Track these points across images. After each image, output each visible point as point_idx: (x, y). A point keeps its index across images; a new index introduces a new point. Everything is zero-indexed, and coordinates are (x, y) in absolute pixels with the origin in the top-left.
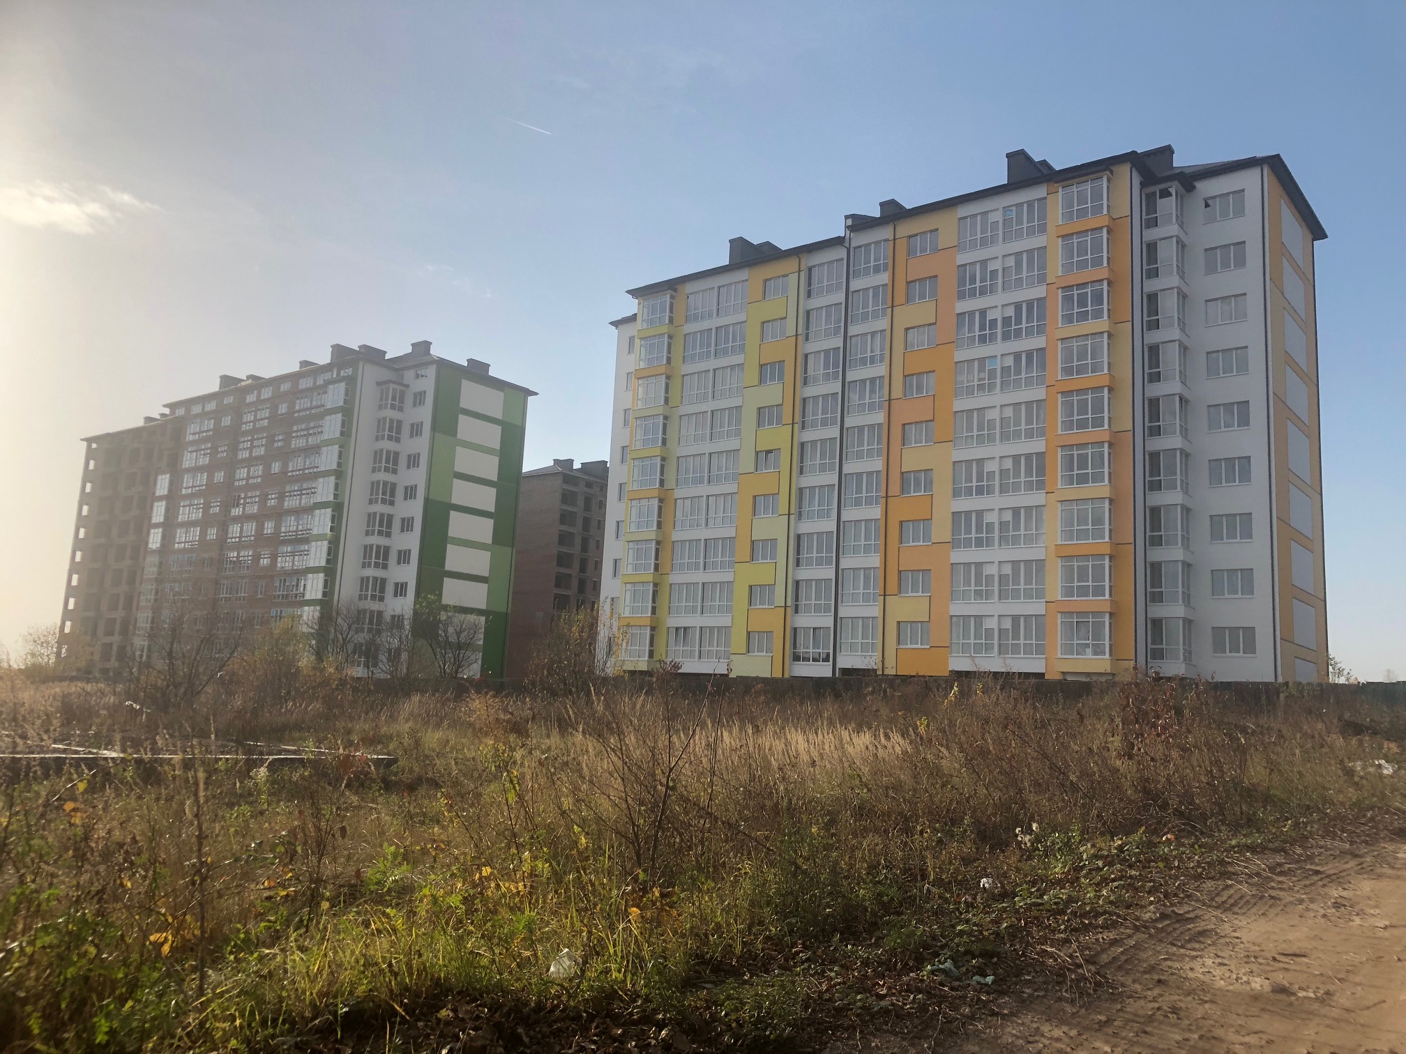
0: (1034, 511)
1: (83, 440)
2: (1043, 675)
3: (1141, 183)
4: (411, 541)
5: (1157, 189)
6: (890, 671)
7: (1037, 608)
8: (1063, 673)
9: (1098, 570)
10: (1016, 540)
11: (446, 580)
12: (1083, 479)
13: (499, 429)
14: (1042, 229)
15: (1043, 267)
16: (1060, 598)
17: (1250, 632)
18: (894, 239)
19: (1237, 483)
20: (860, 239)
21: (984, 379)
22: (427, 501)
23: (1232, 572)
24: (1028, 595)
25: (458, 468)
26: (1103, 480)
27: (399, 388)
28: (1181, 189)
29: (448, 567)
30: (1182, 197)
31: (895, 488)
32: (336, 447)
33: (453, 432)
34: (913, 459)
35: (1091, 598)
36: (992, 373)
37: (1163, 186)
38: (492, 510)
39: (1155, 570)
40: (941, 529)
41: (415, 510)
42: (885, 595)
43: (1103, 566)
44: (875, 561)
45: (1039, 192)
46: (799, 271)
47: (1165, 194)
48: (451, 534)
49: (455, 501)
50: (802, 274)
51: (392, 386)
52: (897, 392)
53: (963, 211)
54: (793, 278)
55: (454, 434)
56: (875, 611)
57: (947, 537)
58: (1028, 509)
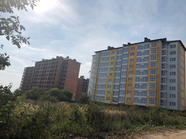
0: (146, 84)
2: (146, 106)
3: (162, 43)
6: (126, 104)
7: (145, 97)
8: (148, 106)
10: (143, 88)
12: (152, 81)
14: (149, 48)
15: (148, 52)
16: (149, 96)
17: (175, 103)
18: (129, 48)
19: (174, 83)
20: (125, 47)
23: (172, 94)
24: (144, 95)
26: (155, 81)
28: (167, 44)
31: (127, 80)
34: (130, 76)
35: (153, 96)
36: (141, 66)
39: (162, 93)
42: (125, 94)
43: (155, 92)
44: (124, 89)
45: (148, 43)
46: (117, 51)
47: (165, 44)
52: (128, 67)
53: (138, 45)
56: (124, 96)
57: (134, 87)
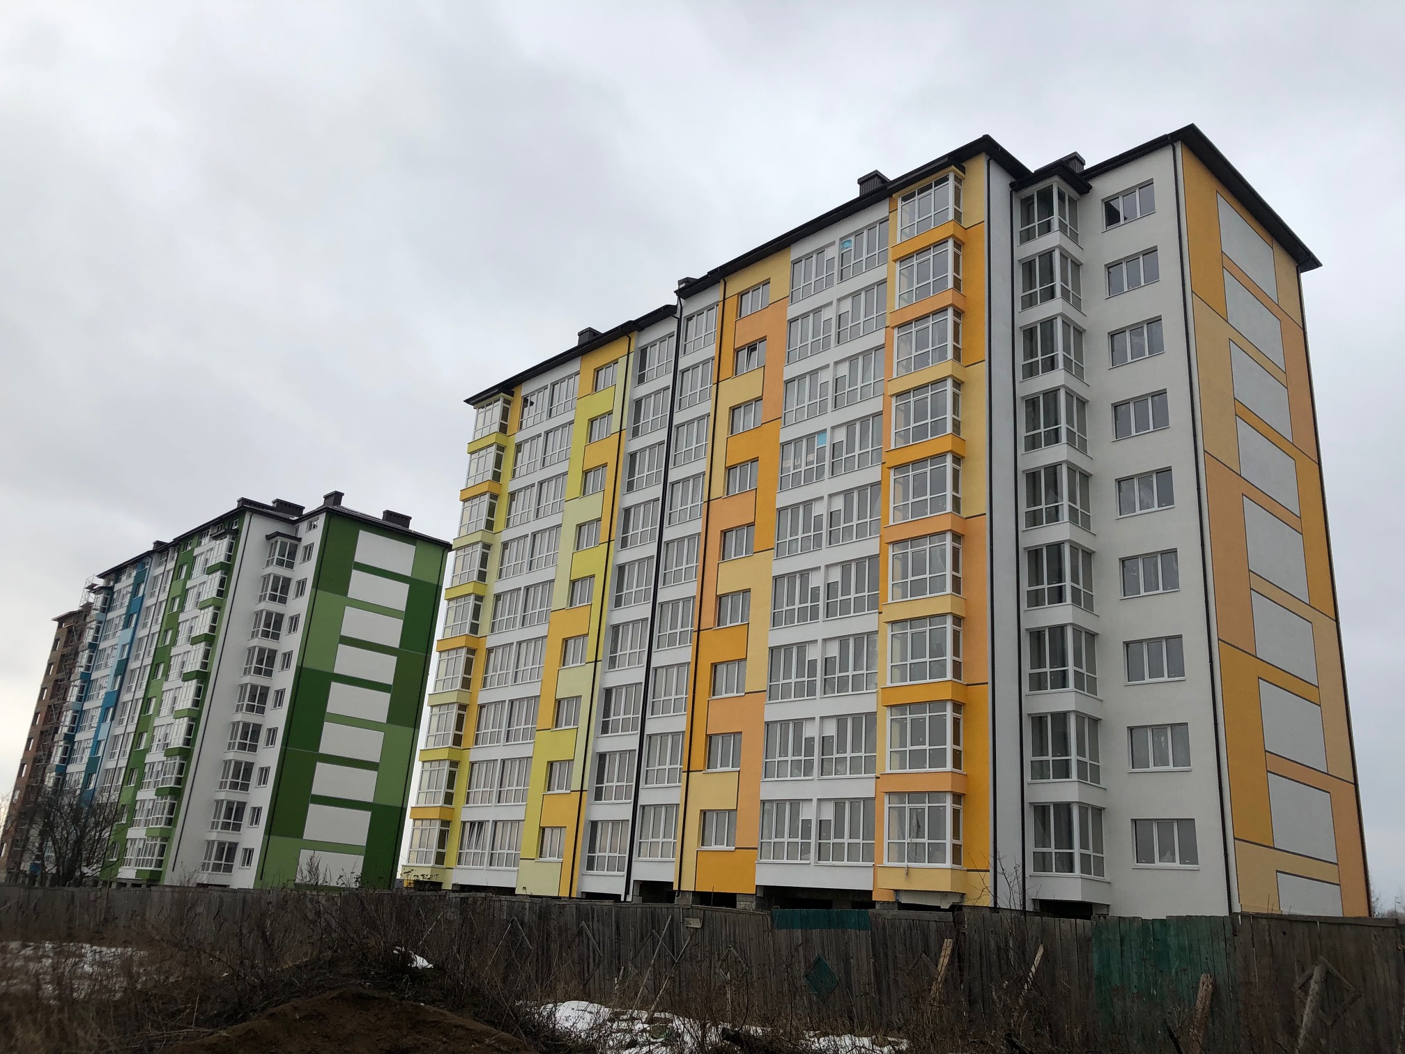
0: (864, 640)
1: (55, 620)
2: (871, 892)
3: (1012, 185)
4: (276, 718)
5: (1033, 190)
6: (688, 886)
7: (862, 787)
8: (897, 891)
9: (938, 723)
10: (842, 685)
11: (319, 765)
12: (918, 589)
13: (405, 587)
14: (883, 257)
15: (881, 305)
16: (888, 771)
17: (1187, 825)
18: (724, 299)
19: (1161, 590)
20: (690, 307)
21: (812, 463)
22: (300, 671)
23: (1158, 729)
24: (855, 766)
25: (345, 632)
26: (943, 589)
27: (289, 541)
28: (1069, 191)
29: (322, 750)
30: (1070, 200)
31: (709, 618)
32: (211, 609)
33: (344, 591)
34: (729, 577)
35: (928, 769)
36: (821, 454)
37: (1041, 185)
38: (390, 682)
39: (1036, 725)
40: (756, 675)
41: (284, 680)
42: (688, 772)
43: (943, 719)
44: (680, 722)
45: (880, 211)
46: (629, 353)
47: (1046, 197)
48: (329, 710)
49: (338, 670)
50: (632, 356)
51: (280, 539)
52: (718, 490)
53: (798, 251)
54: (623, 361)
55: (345, 593)
56: (676, 796)
57: (763, 684)
58: (858, 638)
